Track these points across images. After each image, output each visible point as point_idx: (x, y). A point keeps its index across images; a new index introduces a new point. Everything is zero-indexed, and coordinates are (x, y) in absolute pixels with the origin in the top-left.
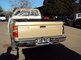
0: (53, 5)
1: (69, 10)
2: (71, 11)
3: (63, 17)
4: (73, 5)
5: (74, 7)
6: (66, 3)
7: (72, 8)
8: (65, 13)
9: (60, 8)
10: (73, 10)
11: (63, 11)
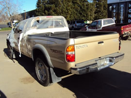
0: (56, 7)
1: (81, 14)
2: (84, 16)
3: (74, 25)
4: (85, 7)
5: (87, 8)
6: (76, 3)
7: (85, 11)
8: (76, 19)
9: (66, 11)
10: (87, 14)
11: (72, 16)
